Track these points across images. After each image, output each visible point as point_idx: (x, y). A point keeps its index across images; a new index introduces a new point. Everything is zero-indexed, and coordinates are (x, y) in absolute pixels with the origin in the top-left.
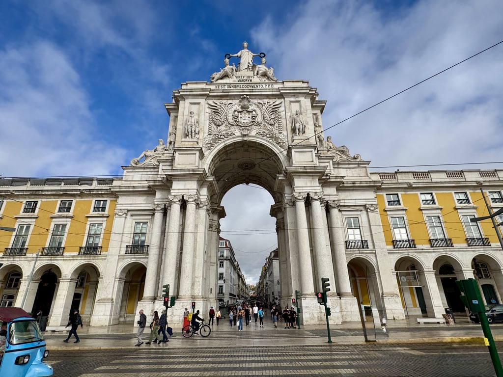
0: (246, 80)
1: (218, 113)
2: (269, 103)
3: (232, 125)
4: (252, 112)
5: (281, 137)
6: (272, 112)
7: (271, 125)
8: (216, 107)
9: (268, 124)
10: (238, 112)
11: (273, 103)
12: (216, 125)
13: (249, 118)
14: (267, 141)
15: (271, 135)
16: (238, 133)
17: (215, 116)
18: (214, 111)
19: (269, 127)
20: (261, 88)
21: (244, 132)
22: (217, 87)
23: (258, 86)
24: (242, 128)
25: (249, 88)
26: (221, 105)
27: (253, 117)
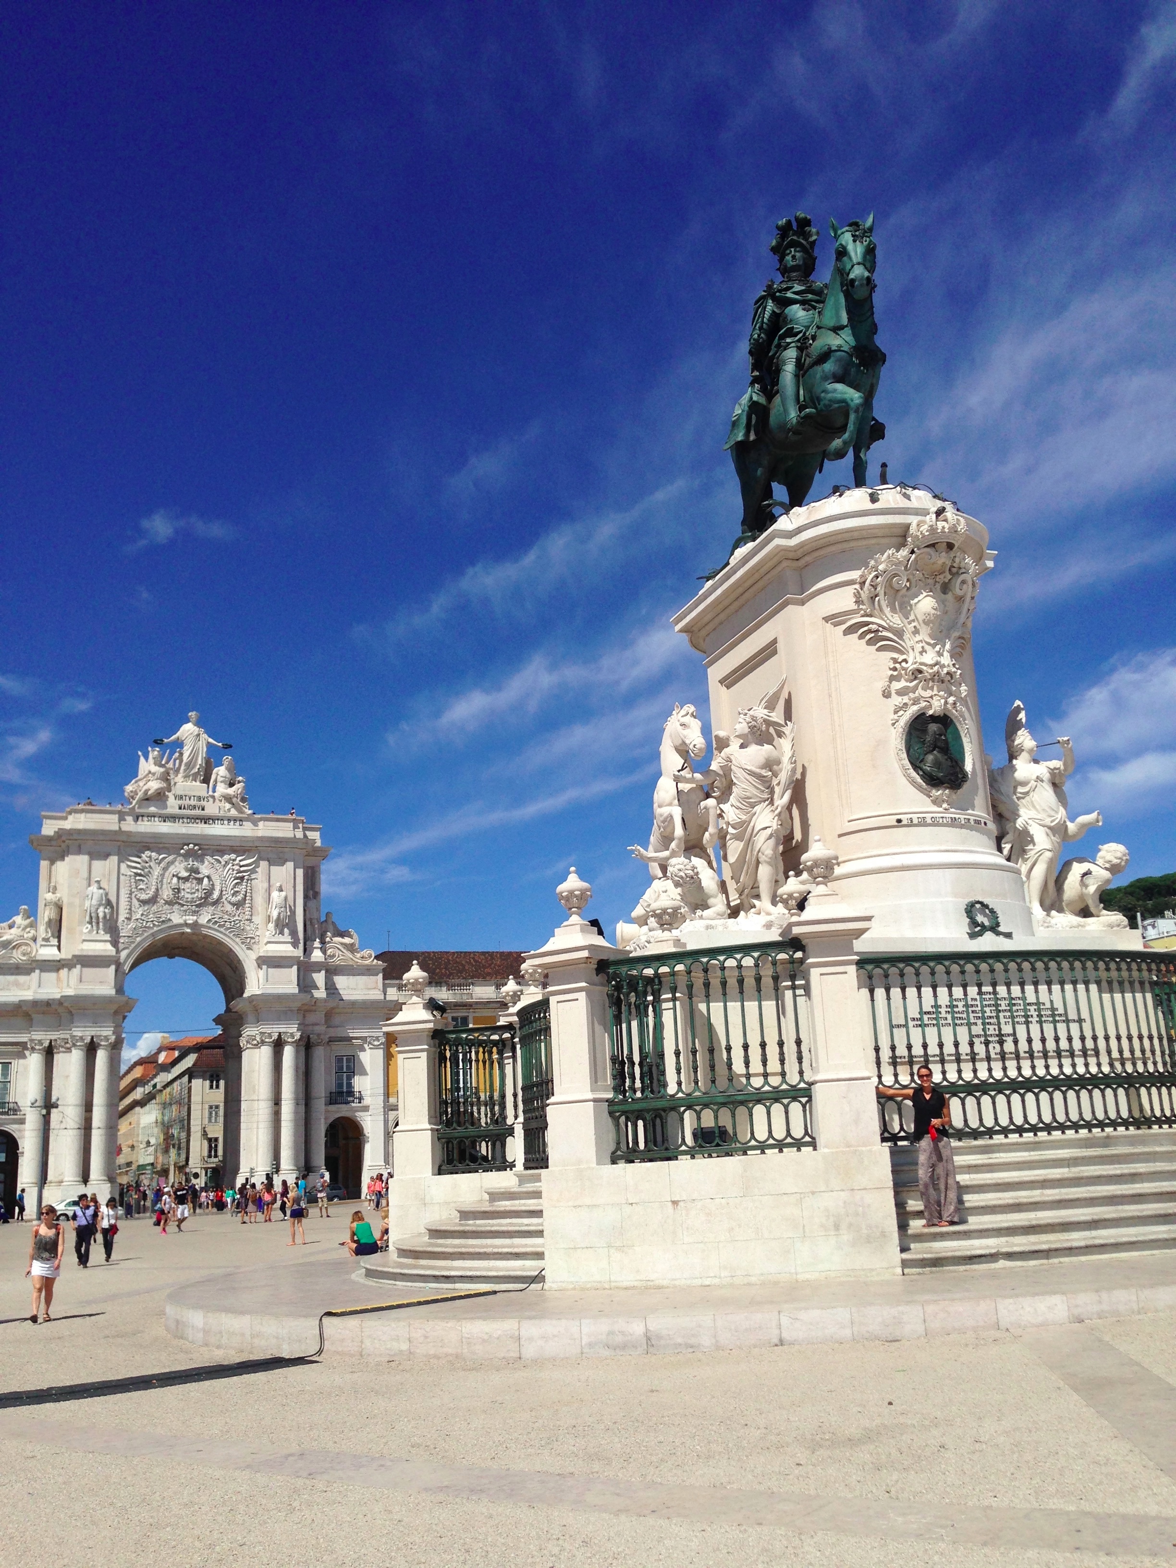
0: (194, 807)
1: (140, 875)
2: (234, 860)
3: (167, 903)
4: (203, 878)
5: (248, 928)
6: (236, 878)
7: (233, 904)
8: (139, 863)
9: (230, 902)
10: (179, 878)
11: (240, 861)
12: (138, 900)
13: (198, 890)
14: (225, 934)
15: (233, 924)
16: (177, 919)
17: (136, 882)
18: (135, 871)
19: (229, 907)
20: (220, 826)
21: (187, 917)
22: (140, 817)
23: (216, 821)
24: (186, 907)
25: (199, 823)
26: (147, 860)
27: (205, 892)
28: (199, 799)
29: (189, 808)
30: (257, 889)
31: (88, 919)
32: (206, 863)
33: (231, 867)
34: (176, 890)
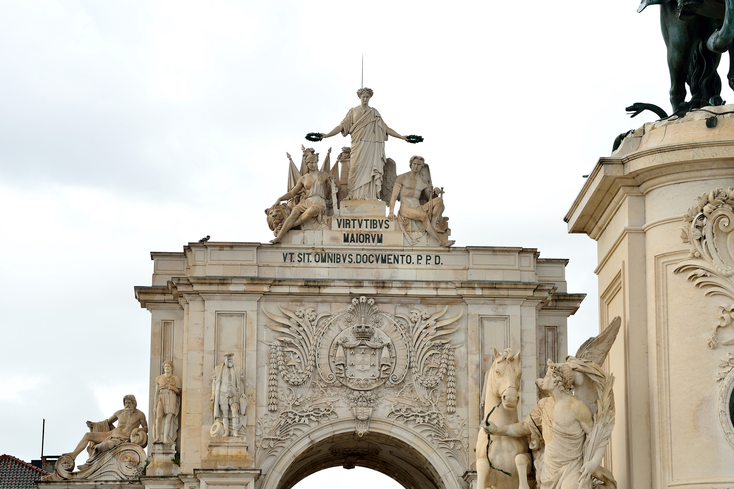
0: (366, 238)
1: (290, 344)
2: (427, 319)
3: (328, 385)
4: (382, 348)
5: (451, 426)
6: (433, 347)
7: (428, 389)
8: (289, 327)
10: (346, 349)
11: (437, 320)
12: (287, 382)
13: (373, 366)
15: (427, 418)
16: (344, 410)
17: (284, 356)
18: (282, 339)
19: (422, 393)
20: (406, 265)
21: (360, 409)
22: (289, 256)
23: (400, 258)
24: (356, 393)
25: (375, 262)
26: (300, 321)
27: (384, 368)
28: (374, 224)
29: (358, 240)
30: (463, 366)
31: (216, 413)
32: (386, 323)
33: (424, 331)
34: (342, 367)
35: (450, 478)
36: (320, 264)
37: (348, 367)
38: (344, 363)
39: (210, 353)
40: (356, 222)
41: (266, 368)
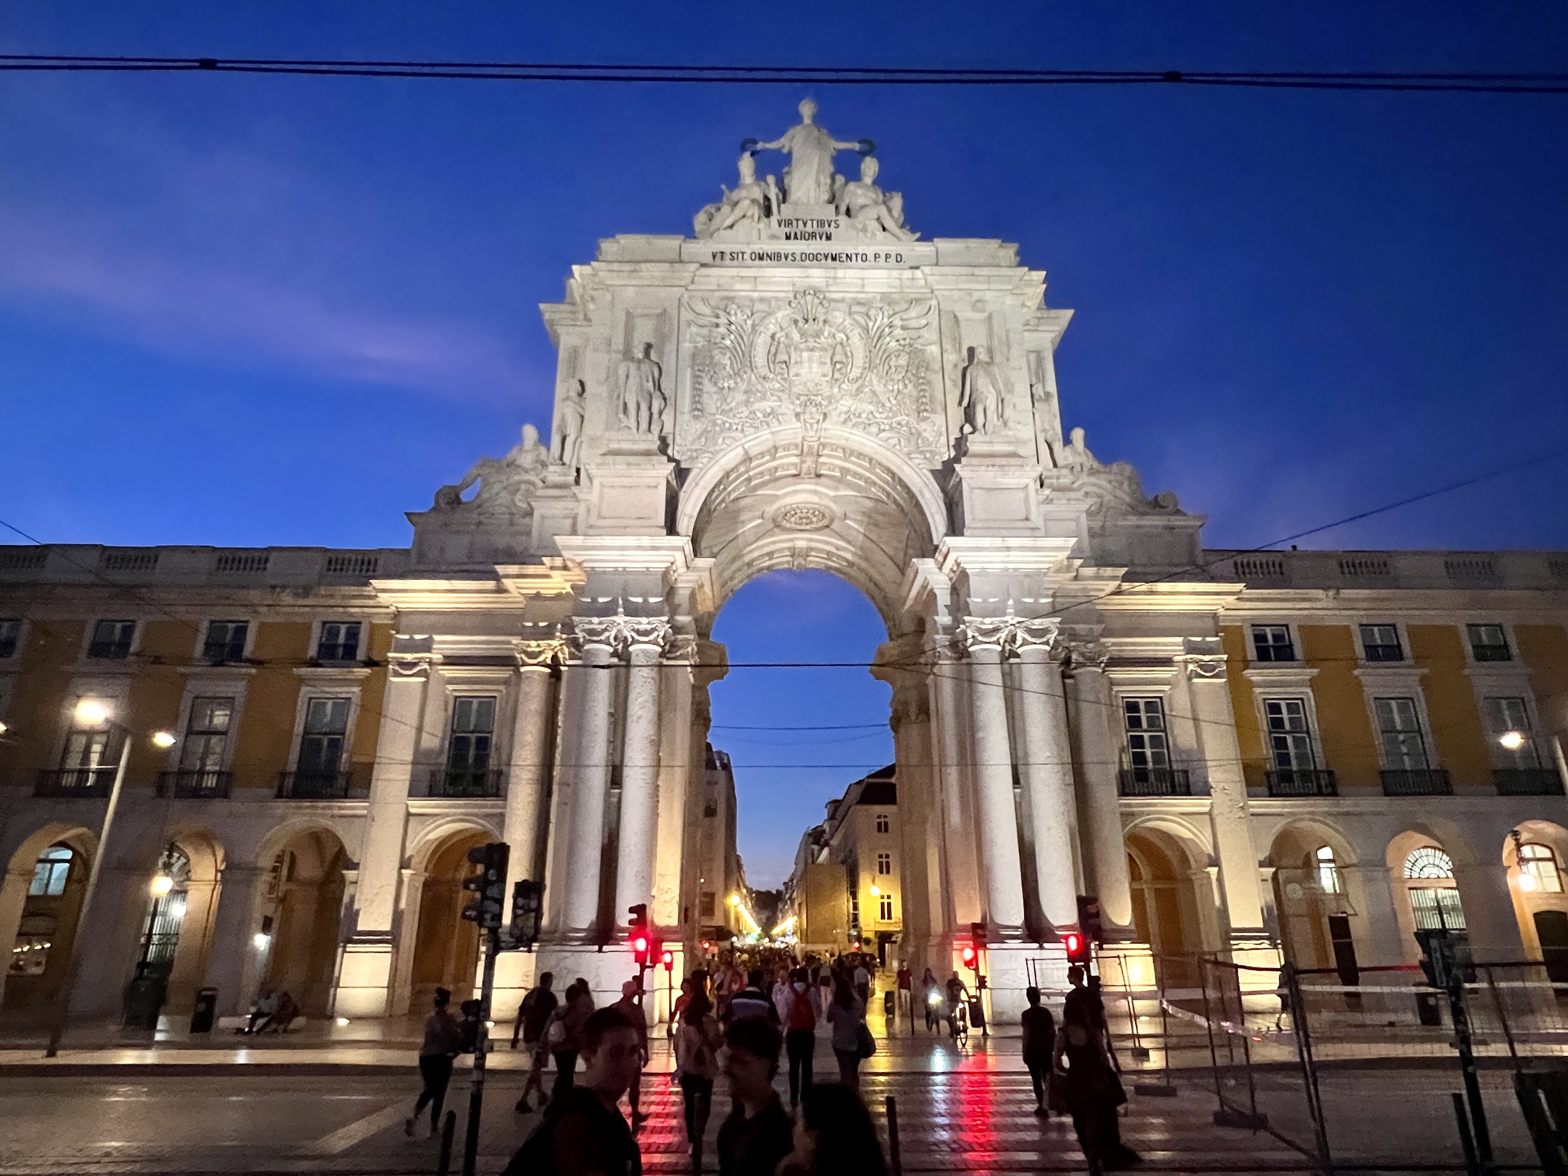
3: (768, 389)
5: (925, 434)
6: (898, 346)
7: (894, 391)
8: (715, 324)
9: (885, 387)
10: (788, 345)
12: (715, 385)
13: (823, 363)
15: (894, 426)
16: (787, 417)
17: (712, 357)
19: (886, 397)
20: (861, 264)
21: (808, 415)
22: (719, 256)
23: (854, 257)
24: (802, 398)
25: (823, 261)
26: (733, 319)
27: (838, 366)
28: (821, 223)
29: (803, 237)
30: (937, 366)
33: (887, 330)
34: (784, 366)
35: (928, 495)
36: (757, 262)
37: (791, 366)
38: (787, 359)
39: (617, 352)
40: (800, 223)
41: (689, 370)
